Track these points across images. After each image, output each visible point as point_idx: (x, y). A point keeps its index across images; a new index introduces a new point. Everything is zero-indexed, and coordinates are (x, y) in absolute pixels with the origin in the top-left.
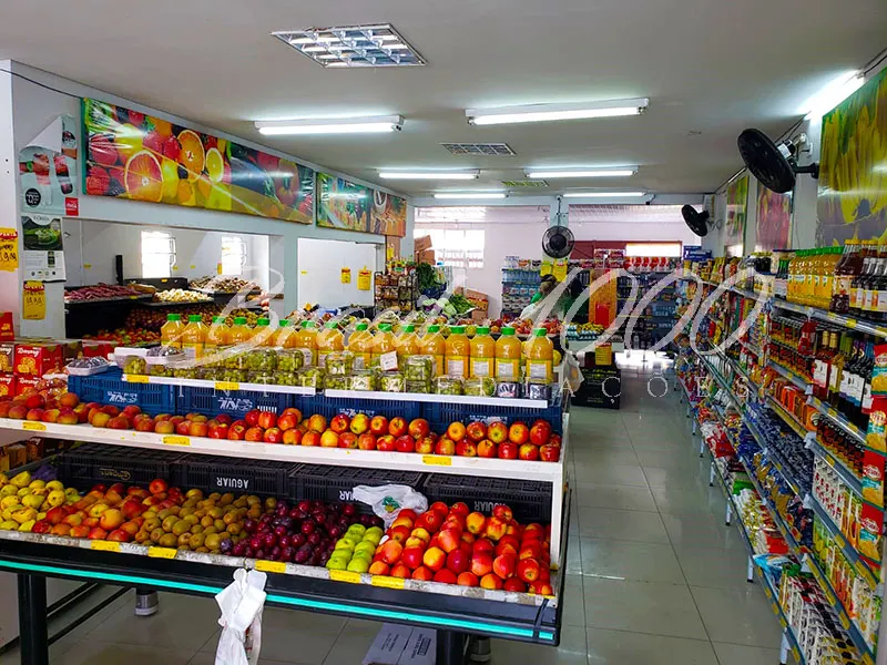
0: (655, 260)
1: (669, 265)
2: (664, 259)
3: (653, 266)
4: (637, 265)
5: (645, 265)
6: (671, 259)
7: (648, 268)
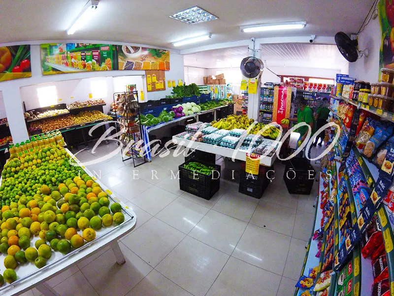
0: (320, 85)
1: (328, 89)
2: (325, 86)
3: (319, 89)
4: (310, 87)
5: (315, 88)
6: (328, 85)
7: (316, 90)
